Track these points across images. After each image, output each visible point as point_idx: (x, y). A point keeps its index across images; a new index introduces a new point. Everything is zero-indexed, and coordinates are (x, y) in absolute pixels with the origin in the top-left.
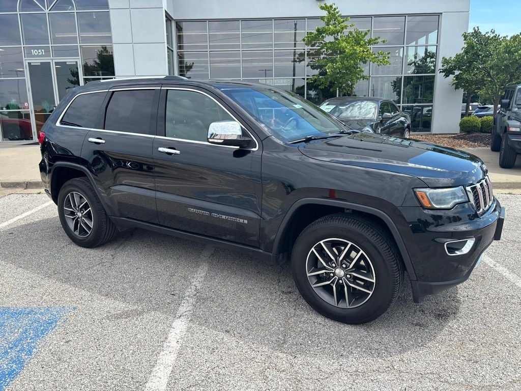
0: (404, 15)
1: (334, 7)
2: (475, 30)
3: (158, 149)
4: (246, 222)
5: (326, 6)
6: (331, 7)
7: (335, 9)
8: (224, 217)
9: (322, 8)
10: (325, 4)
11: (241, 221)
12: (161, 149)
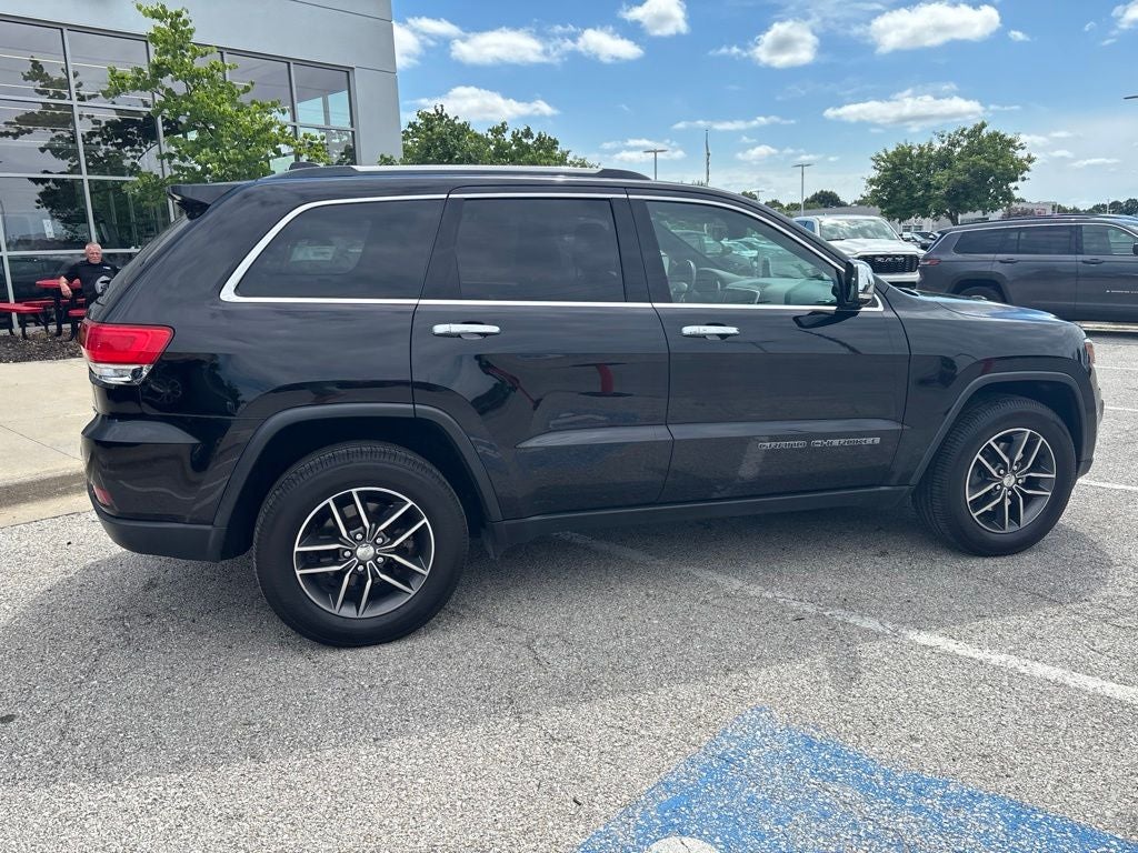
0: (287, 61)
1: (185, 16)
2: (437, 111)
3: (681, 331)
4: (877, 440)
5: (165, 12)
6: (179, 15)
7: (185, 23)
8: (836, 442)
9: (154, 15)
10: (163, 7)
11: (869, 441)
12: (687, 330)
